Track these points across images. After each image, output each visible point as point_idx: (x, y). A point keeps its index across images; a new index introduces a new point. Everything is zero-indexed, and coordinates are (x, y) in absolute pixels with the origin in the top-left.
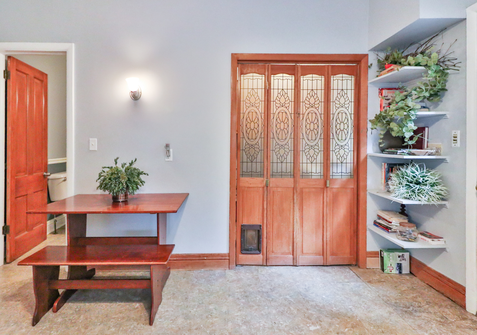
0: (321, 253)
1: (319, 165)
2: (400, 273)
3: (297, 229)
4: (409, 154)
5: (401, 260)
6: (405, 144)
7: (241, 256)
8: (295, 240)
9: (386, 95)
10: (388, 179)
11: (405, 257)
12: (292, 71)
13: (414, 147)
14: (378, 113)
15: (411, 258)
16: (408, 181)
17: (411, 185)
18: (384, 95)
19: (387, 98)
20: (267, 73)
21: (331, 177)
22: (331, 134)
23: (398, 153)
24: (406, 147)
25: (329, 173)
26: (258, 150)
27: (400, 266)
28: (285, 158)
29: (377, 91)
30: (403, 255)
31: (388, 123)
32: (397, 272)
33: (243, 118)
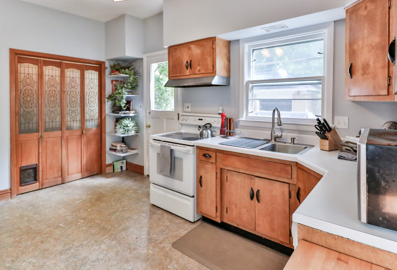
0: (80, 172)
1: (78, 122)
2: (122, 170)
3: (64, 161)
4: (124, 114)
5: (122, 164)
6: (122, 109)
7: (20, 188)
8: (63, 168)
9: (115, 84)
10: (116, 126)
11: (124, 162)
12: (59, 65)
13: (126, 110)
14: (110, 94)
15: (127, 162)
16: (123, 126)
17: (125, 127)
18: (114, 84)
19: (115, 85)
20: (40, 65)
21: (86, 128)
22: (86, 104)
23: (120, 113)
24: (123, 110)
25: (85, 126)
26: (33, 115)
27: (121, 167)
28: (55, 119)
29: (110, 82)
30: (123, 162)
31: (115, 99)
32: (121, 170)
33: (20, 93)
